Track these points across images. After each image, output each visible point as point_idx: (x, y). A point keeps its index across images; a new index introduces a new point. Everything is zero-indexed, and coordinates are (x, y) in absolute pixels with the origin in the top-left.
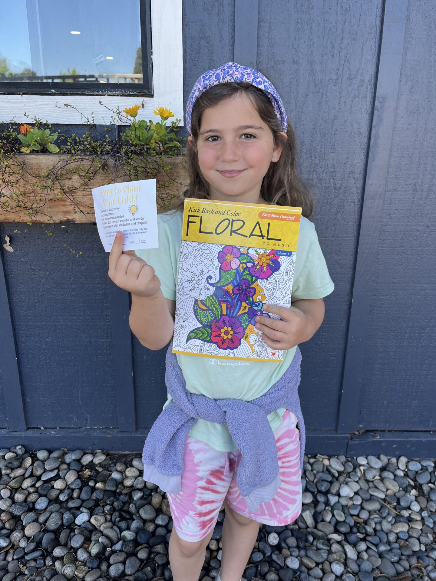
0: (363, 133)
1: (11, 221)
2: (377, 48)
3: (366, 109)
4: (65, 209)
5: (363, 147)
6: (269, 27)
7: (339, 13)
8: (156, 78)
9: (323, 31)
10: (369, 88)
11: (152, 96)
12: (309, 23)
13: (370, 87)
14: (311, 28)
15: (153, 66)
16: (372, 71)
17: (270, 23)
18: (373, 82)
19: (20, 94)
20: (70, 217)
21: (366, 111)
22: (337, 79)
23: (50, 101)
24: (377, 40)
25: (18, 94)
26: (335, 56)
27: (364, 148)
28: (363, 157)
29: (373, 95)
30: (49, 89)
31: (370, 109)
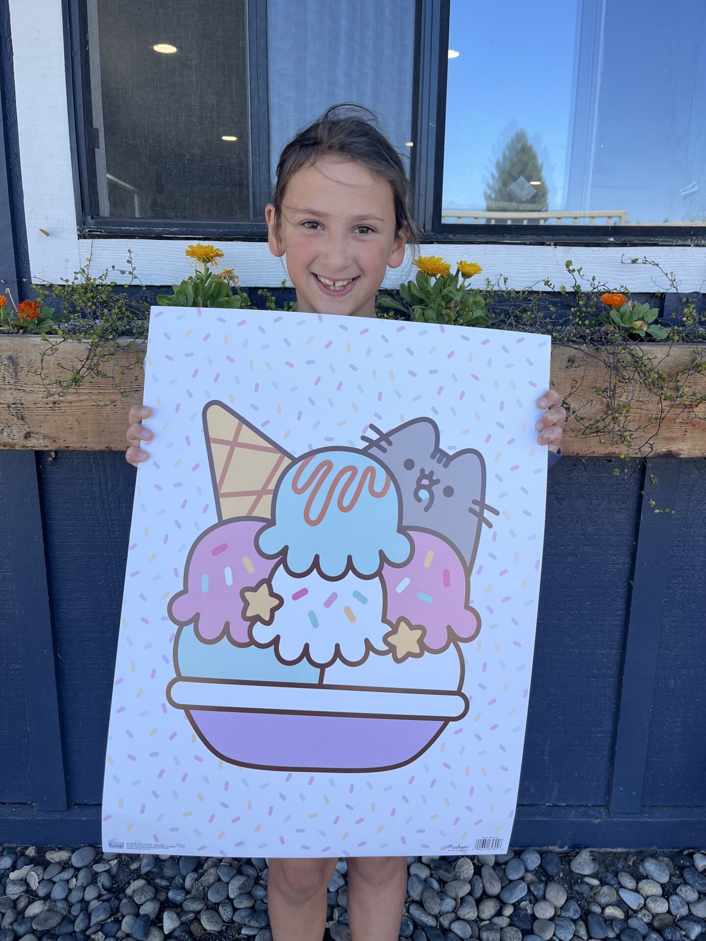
1: (572, 454)
4: (669, 435)
19: (550, 245)
20: (674, 448)
23: (600, 255)
25: (547, 245)
30: (605, 238)
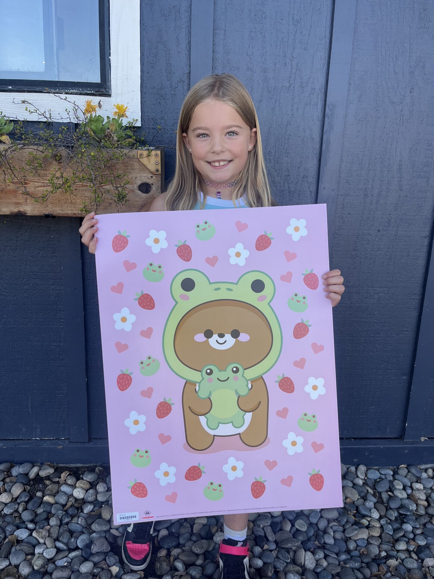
0: (315, 139)
2: (327, 58)
3: (318, 116)
5: (315, 152)
6: (224, 35)
7: (291, 23)
8: (114, 79)
9: (276, 40)
10: (320, 96)
11: (110, 96)
12: (262, 32)
13: (322, 96)
14: (264, 37)
15: (110, 67)
16: (323, 80)
17: (225, 31)
18: (323, 90)
20: (22, 209)
21: (318, 118)
22: (290, 86)
23: (7, 97)
24: (326, 50)
26: (287, 64)
27: (317, 153)
28: (316, 162)
29: (323, 103)
30: (6, 86)
31: (321, 116)
